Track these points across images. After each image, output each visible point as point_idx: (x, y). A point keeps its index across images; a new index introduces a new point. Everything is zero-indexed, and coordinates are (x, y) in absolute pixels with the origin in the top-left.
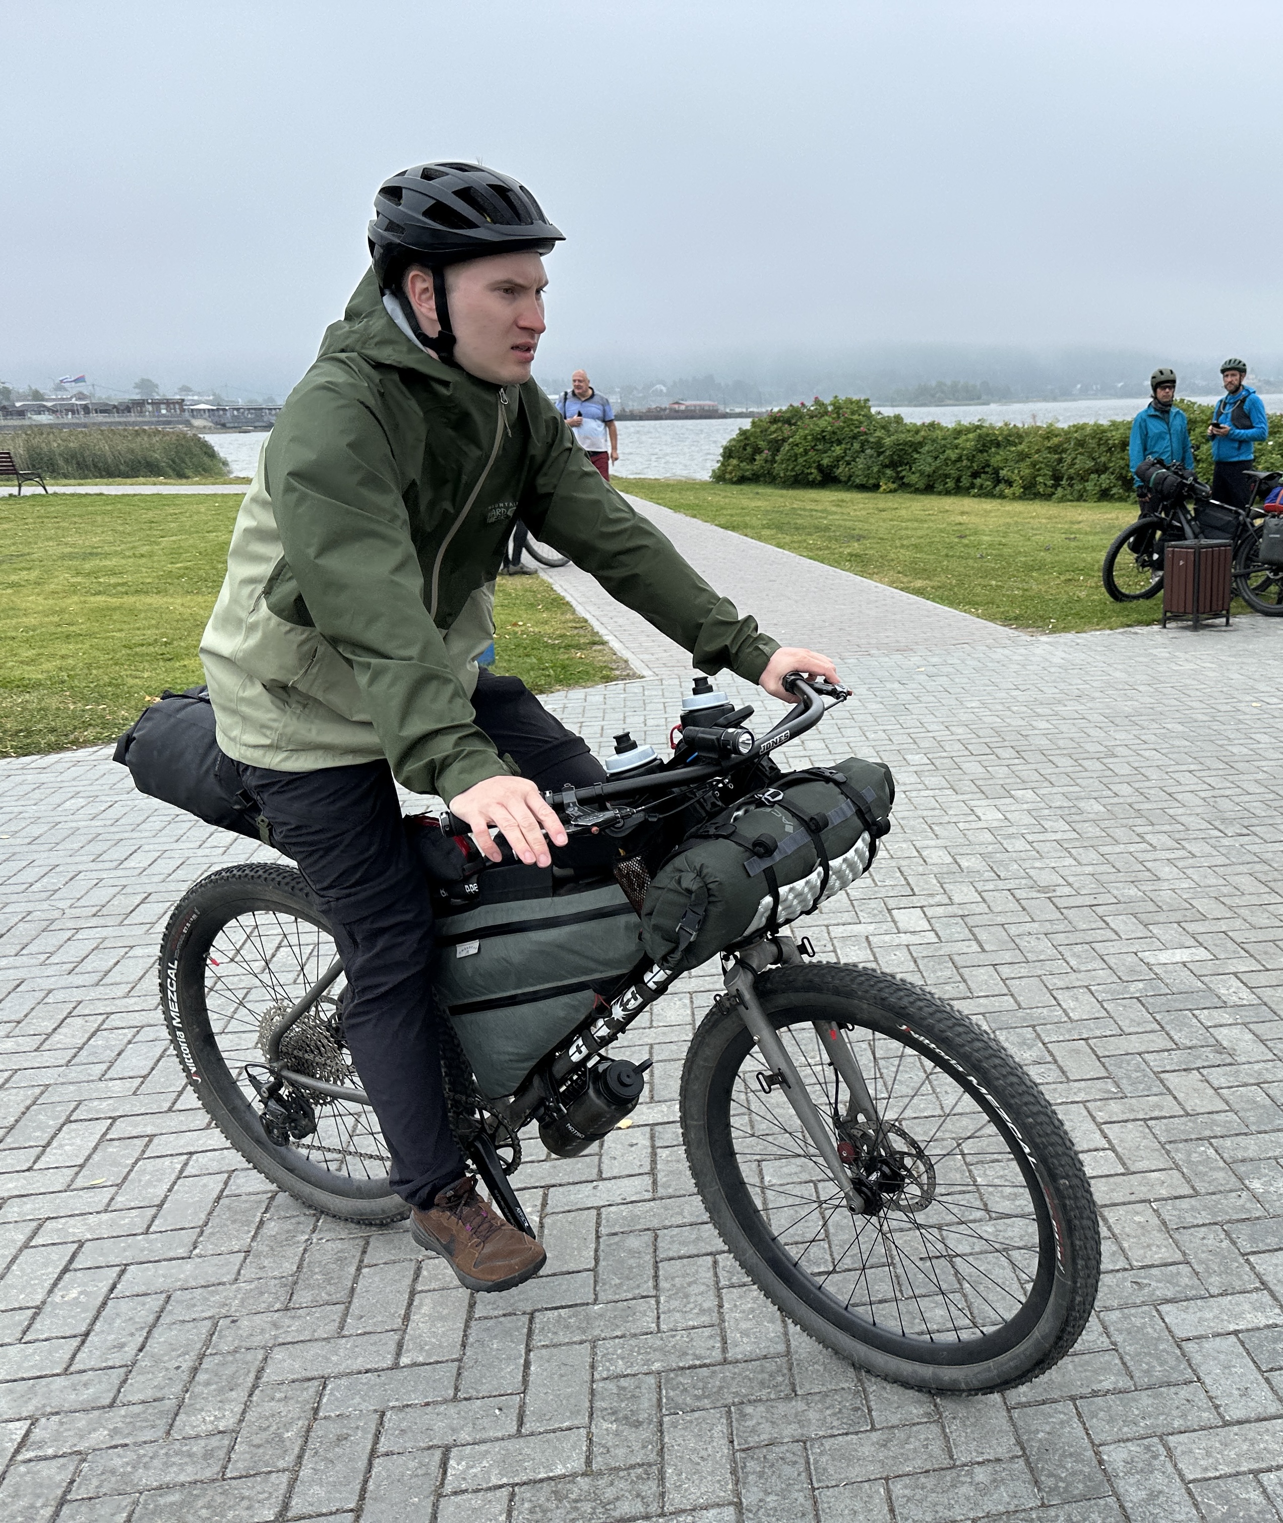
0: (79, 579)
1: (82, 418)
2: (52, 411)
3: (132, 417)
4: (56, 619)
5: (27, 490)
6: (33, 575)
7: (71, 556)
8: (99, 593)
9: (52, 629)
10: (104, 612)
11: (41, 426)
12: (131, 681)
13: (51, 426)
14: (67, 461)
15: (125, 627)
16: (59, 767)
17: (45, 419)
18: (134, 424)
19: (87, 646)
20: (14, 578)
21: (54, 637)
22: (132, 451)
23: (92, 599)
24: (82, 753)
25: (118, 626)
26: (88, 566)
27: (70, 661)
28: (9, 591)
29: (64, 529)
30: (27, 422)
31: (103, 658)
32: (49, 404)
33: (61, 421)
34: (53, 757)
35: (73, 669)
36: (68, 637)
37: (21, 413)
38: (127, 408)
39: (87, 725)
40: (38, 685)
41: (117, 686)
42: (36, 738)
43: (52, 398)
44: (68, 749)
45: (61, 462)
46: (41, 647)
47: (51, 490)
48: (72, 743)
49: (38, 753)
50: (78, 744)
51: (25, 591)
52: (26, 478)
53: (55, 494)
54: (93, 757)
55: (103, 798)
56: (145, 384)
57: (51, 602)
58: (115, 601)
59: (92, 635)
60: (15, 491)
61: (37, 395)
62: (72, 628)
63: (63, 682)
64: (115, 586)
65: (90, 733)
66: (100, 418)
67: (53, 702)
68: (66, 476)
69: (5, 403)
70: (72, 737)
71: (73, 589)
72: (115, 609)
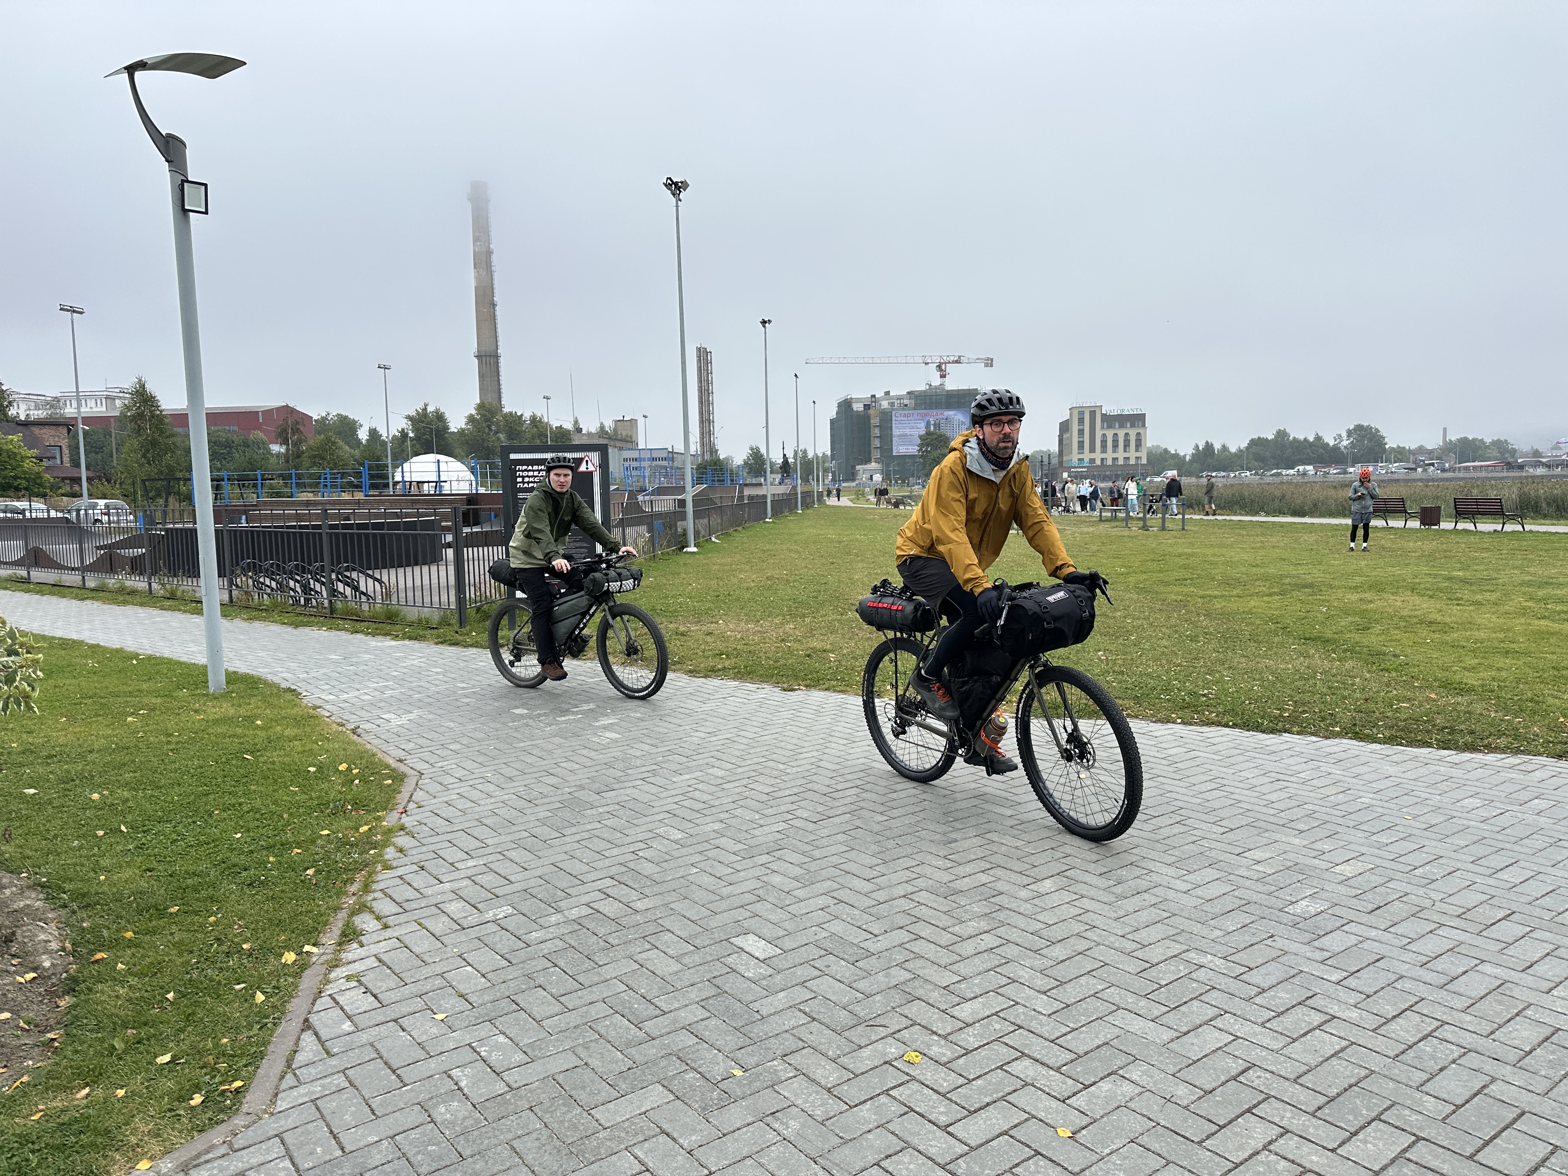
0: (1530, 604)
2: (1548, 466)
4: (1501, 636)
5: (1509, 527)
6: (1494, 597)
7: (1529, 584)
8: (1544, 618)
9: (1496, 644)
10: (1542, 635)
11: (1533, 477)
12: (1550, 701)
13: (1542, 477)
14: (1548, 504)
15: (1557, 650)
16: (1468, 766)
17: (1540, 471)
19: (1520, 663)
20: (1479, 597)
21: (1496, 651)
23: (1537, 622)
24: (1490, 758)
25: (1552, 649)
26: (1541, 593)
27: (1504, 674)
28: (1471, 608)
29: (1530, 560)
30: (1524, 474)
31: (1531, 673)
32: (1544, 460)
33: (1551, 473)
34: (1467, 756)
35: (1504, 681)
36: (1507, 652)
37: (1521, 467)
39: (1502, 734)
40: (1471, 690)
41: (1538, 703)
42: (1457, 737)
43: (1548, 453)
44: (1480, 751)
45: (1544, 505)
46: (1483, 658)
47: (1527, 528)
48: (1485, 747)
49: (1456, 749)
50: (1490, 749)
51: (1483, 609)
52: (1512, 518)
53: (1531, 531)
54: (1499, 764)
55: (1498, 804)
57: (1501, 620)
58: (1556, 626)
59: (1527, 654)
60: (1499, 527)
61: (1537, 453)
62: (1512, 646)
63: (1493, 691)
64: (1559, 613)
65: (1502, 742)
67: (1478, 708)
68: (1545, 517)
69: (1510, 460)
70: (1486, 742)
71: (1523, 612)
72: (1553, 634)
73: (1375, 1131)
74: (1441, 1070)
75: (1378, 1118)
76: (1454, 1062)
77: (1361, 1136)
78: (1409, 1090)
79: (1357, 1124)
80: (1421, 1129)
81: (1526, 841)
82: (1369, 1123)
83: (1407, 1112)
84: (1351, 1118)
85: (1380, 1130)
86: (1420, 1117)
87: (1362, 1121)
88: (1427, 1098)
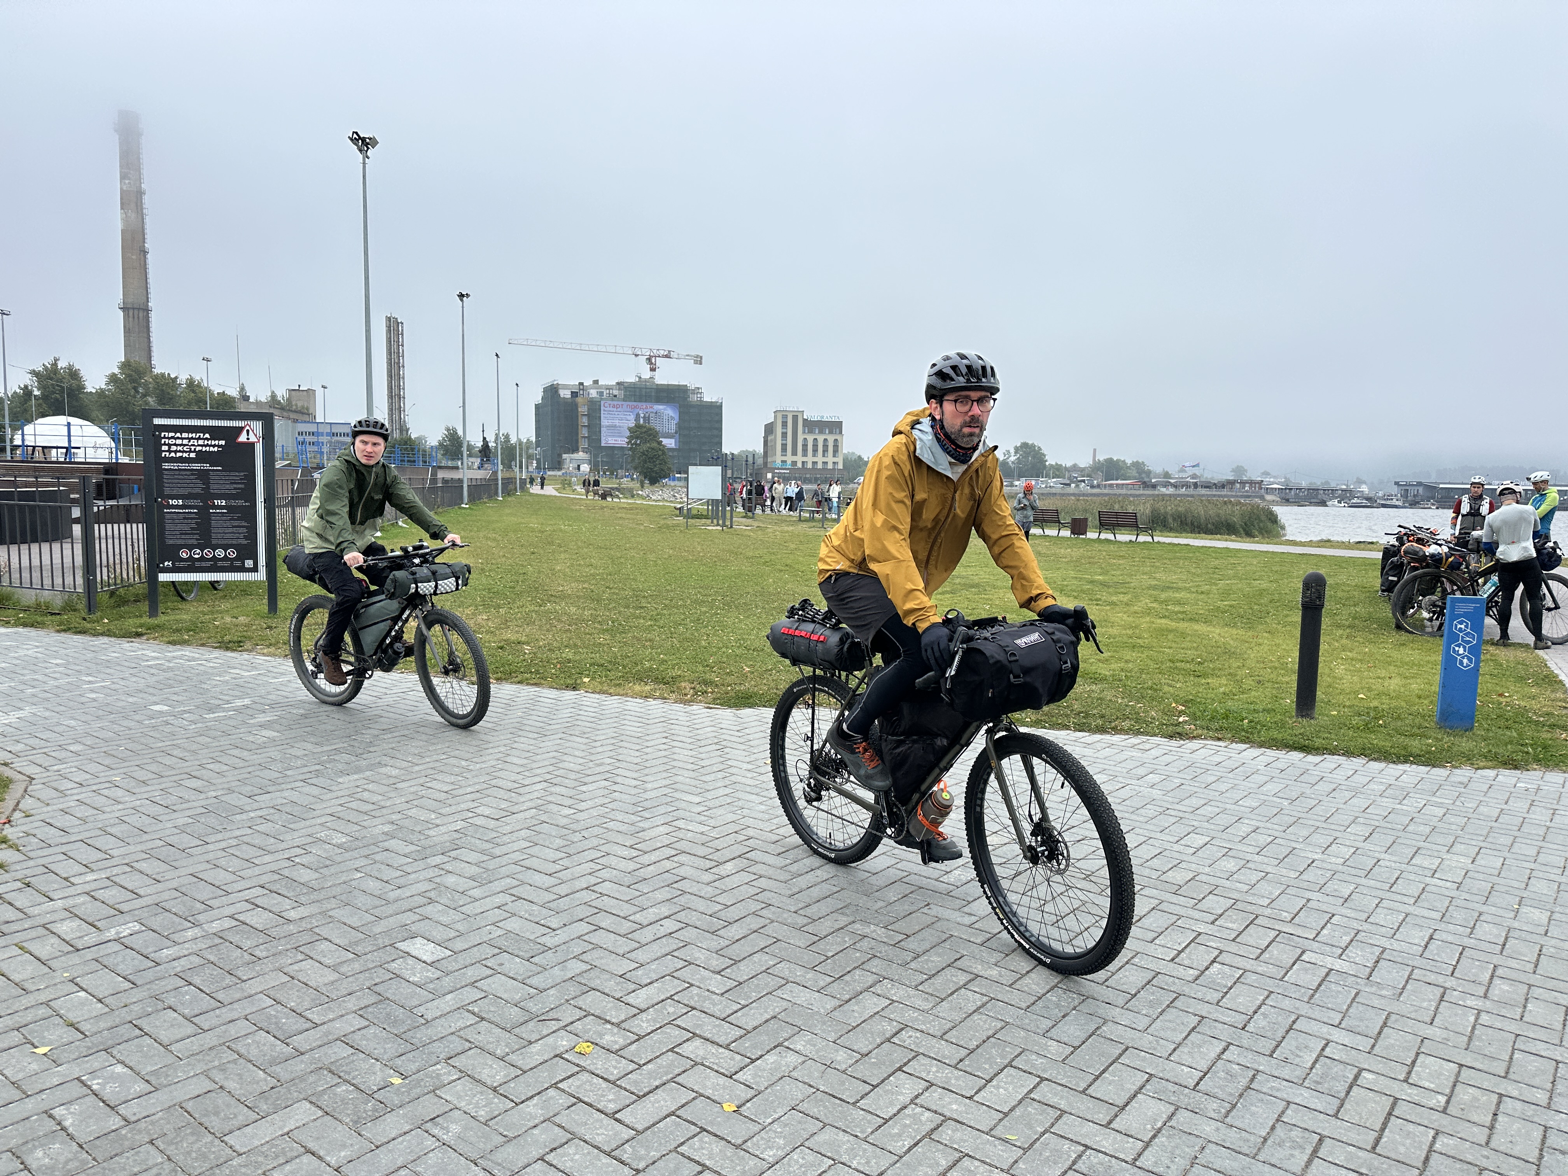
0: (1154, 605)
1: (1191, 491)
2: (1175, 486)
3: (1225, 492)
4: (1130, 632)
5: (1142, 538)
6: (1125, 598)
7: (1154, 588)
8: (1165, 617)
9: (1125, 639)
10: (1162, 632)
11: (1164, 495)
12: (1166, 688)
13: (1170, 495)
14: (1174, 519)
15: (1174, 645)
16: (1099, 746)
17: (1168, 491)
18: (1225, 496)
19: (1144, 656)
20: (1114, 598)
21: (1125, 645)
22: (1218, 515)
23: (1159, 621)
24: (1117, 738)
25: (1169, 644)
26: (1163, 596)
27: (1130, 665)
28: (1108, 608)
29: (1157, 567)
30: (1156, 492)
31: (1153, 665)
32: (1172, 481)
33: (1178, 492)
34: (1097, 737)
35: (1130, 671)
36: (1134, 647)
37: (1154, 486)
38: (1223, 486)
39: (1126, 718)
40: (1103, 679)
41: (1156, 690)
42: (1090, 720)
43: (1176, 476)
44: (1108, 733)
45: (1170, 520)
46: (1115, 651)
47: (1156, 539)
48: (1112, 729)
49: (1089, 731)
50: (1116, 731)
51: (1117, 609)
52: (1145, 530)
53: (1158, 542)
54: (1123, 744)
55: (1120, 779)
56: (1239, 470)
57: (1131, 619)
58: (1173, 625)
59: (1150, 648)
60: (1133, 538)
61: (1167, 475)
62: (1139, 641)
63: (1120, 680)
64: (1177, 613)
65: (1126, 724)
66: (1204, 491)
67: (1108, 695)
68: (1171, 530)
69: (1146, 480)
70: (1113, 724)
71: (1148, 612)
72: (1171, 631)
73: (1006, 1077)
74: (1064, 1017)
75: (1010, 1065)
76: (1074, 1009)
77: (994, 1082)
78: (1036, 1037)
79: (992, 1072)
80: (1044, 1071)
81: (1142, 811)
82: (1002, 1070)
83: (1034, 1057)
84: (987, 1066)
85: (1011, 1075)
86: (1044, 1061)
87: (996, 1068)
88: (1051, 1042)
